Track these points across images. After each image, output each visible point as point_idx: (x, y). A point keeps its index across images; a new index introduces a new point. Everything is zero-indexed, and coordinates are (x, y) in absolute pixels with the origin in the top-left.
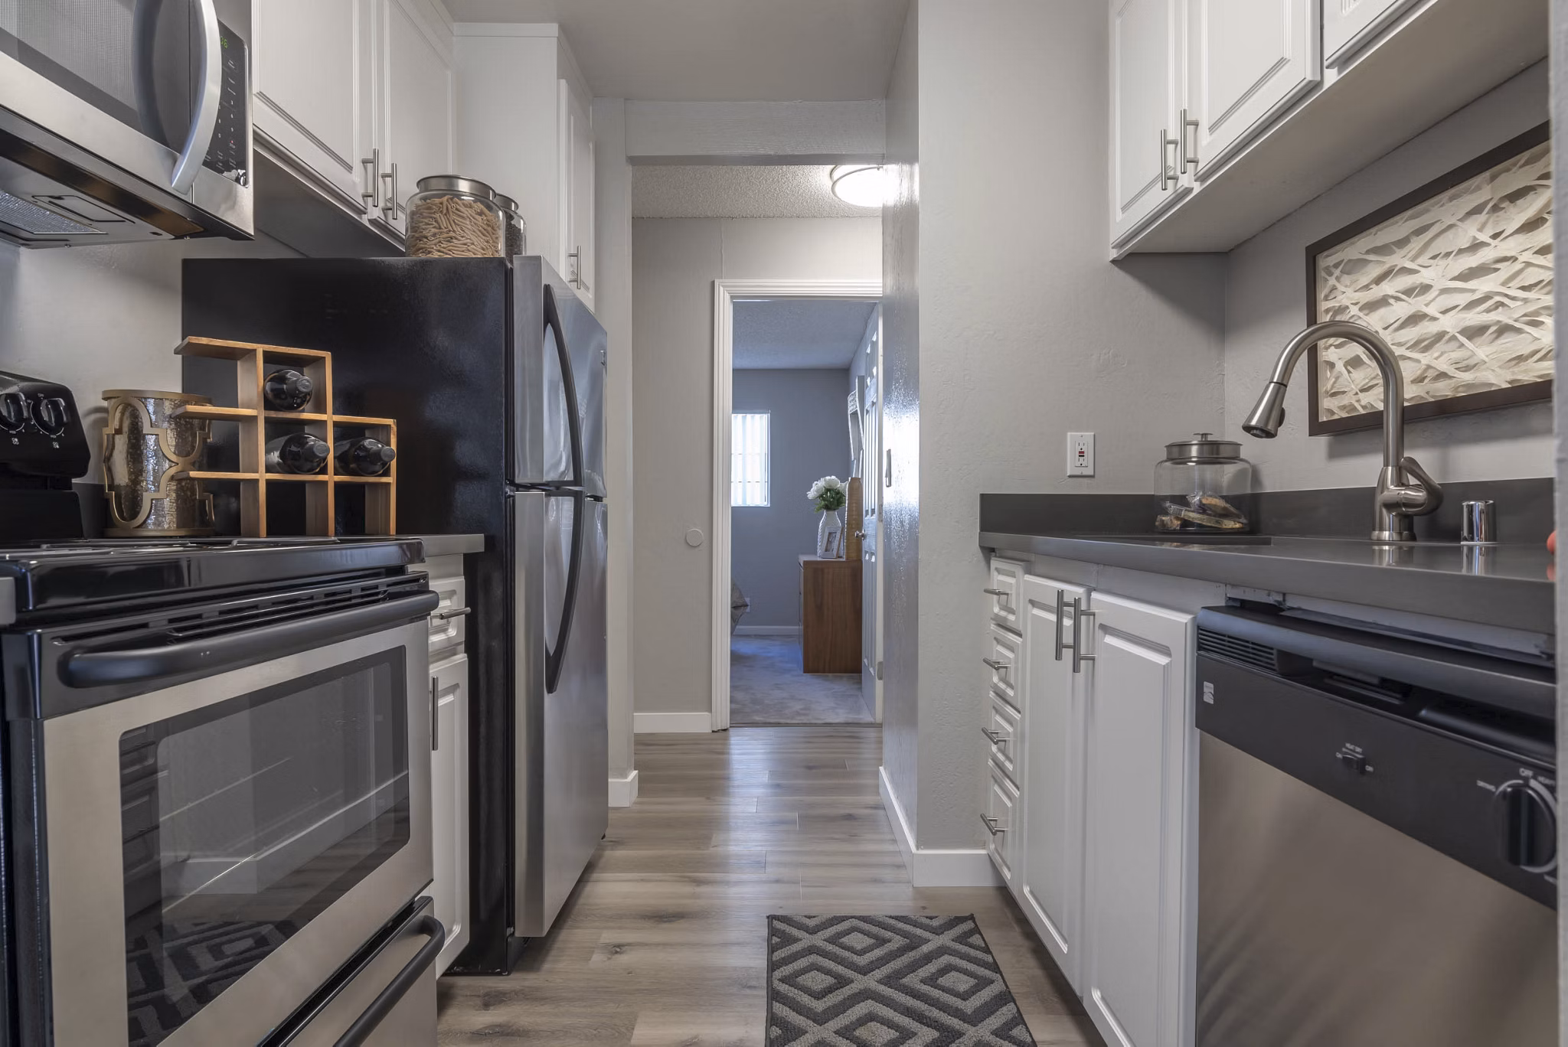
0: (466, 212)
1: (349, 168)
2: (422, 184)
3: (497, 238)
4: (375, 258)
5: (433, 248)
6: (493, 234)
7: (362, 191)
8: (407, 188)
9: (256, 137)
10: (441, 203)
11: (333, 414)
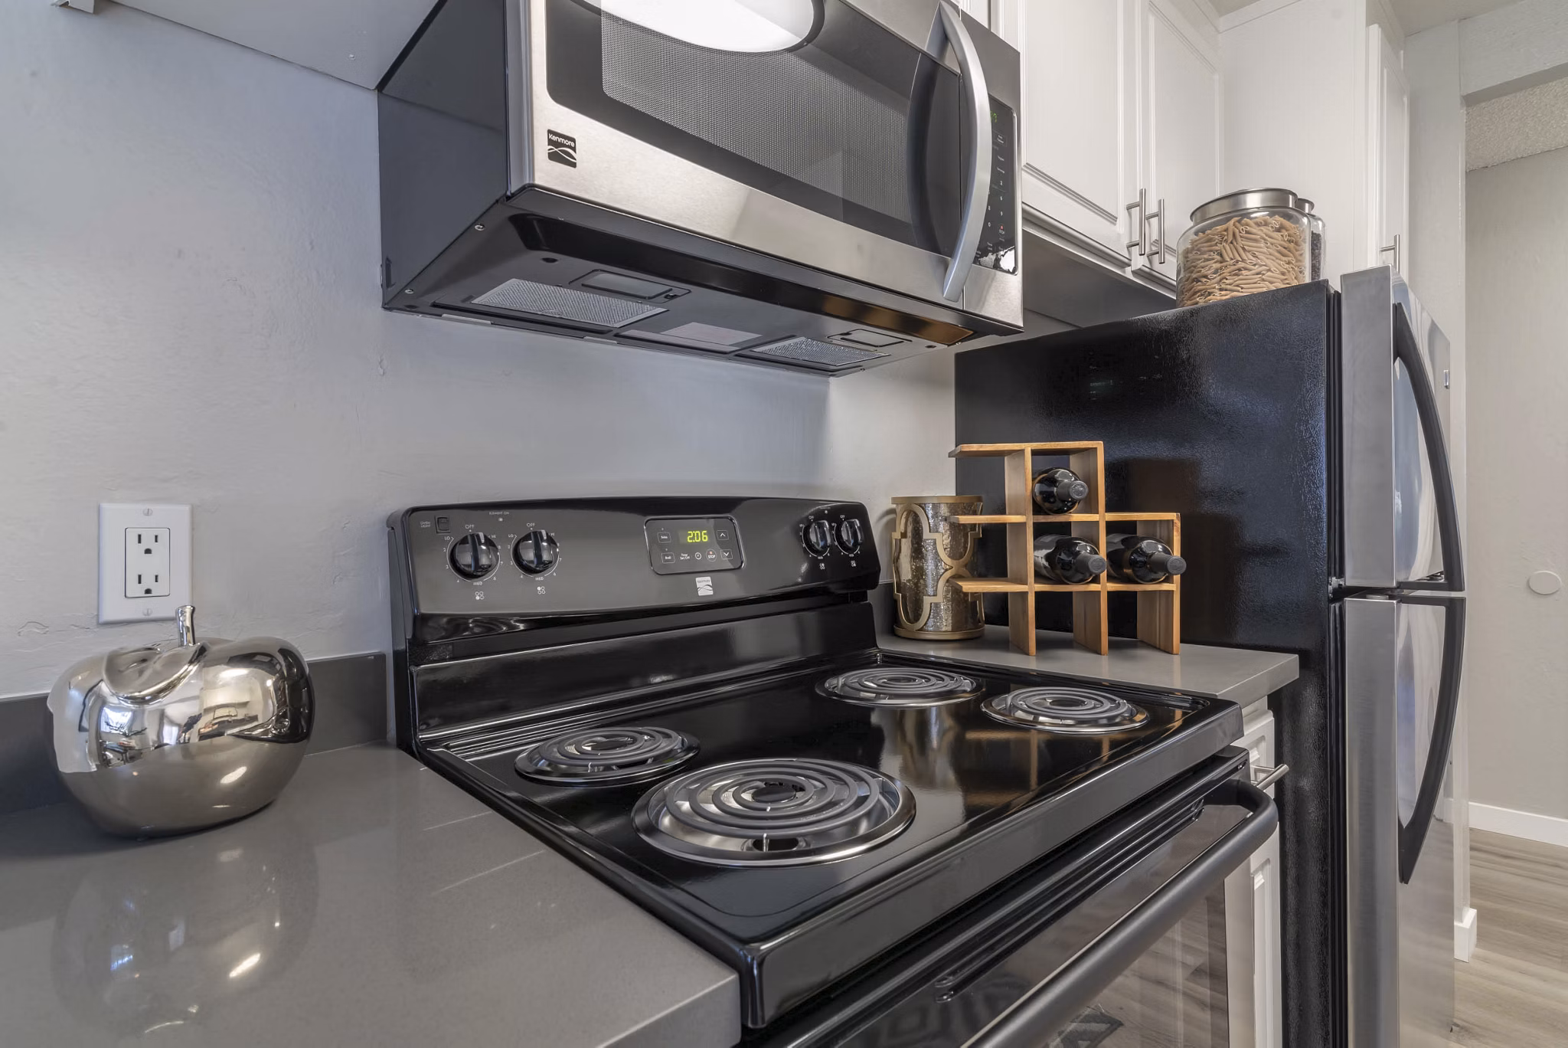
0: (1260, 233)
1: (1113, 219)
2: (1198, 214)
3: (1301, 255)
4: (1145, 316)
5: (1214, 288)
6: (1297, 250)
7: (1126, 241)
8: (1178, 224)
9: (1026, 216)
10: (1226, 230)
11: (1106, 512)
